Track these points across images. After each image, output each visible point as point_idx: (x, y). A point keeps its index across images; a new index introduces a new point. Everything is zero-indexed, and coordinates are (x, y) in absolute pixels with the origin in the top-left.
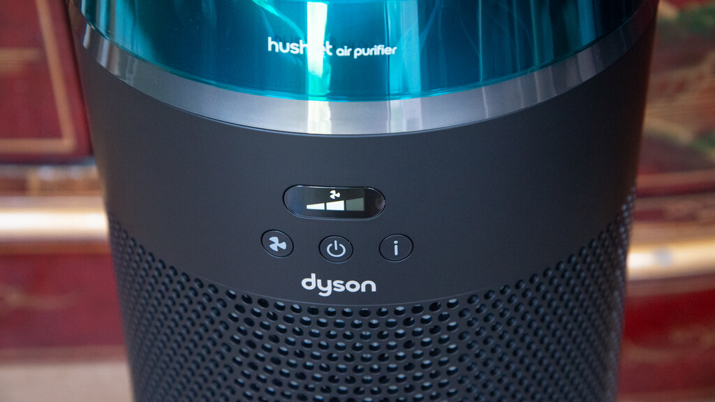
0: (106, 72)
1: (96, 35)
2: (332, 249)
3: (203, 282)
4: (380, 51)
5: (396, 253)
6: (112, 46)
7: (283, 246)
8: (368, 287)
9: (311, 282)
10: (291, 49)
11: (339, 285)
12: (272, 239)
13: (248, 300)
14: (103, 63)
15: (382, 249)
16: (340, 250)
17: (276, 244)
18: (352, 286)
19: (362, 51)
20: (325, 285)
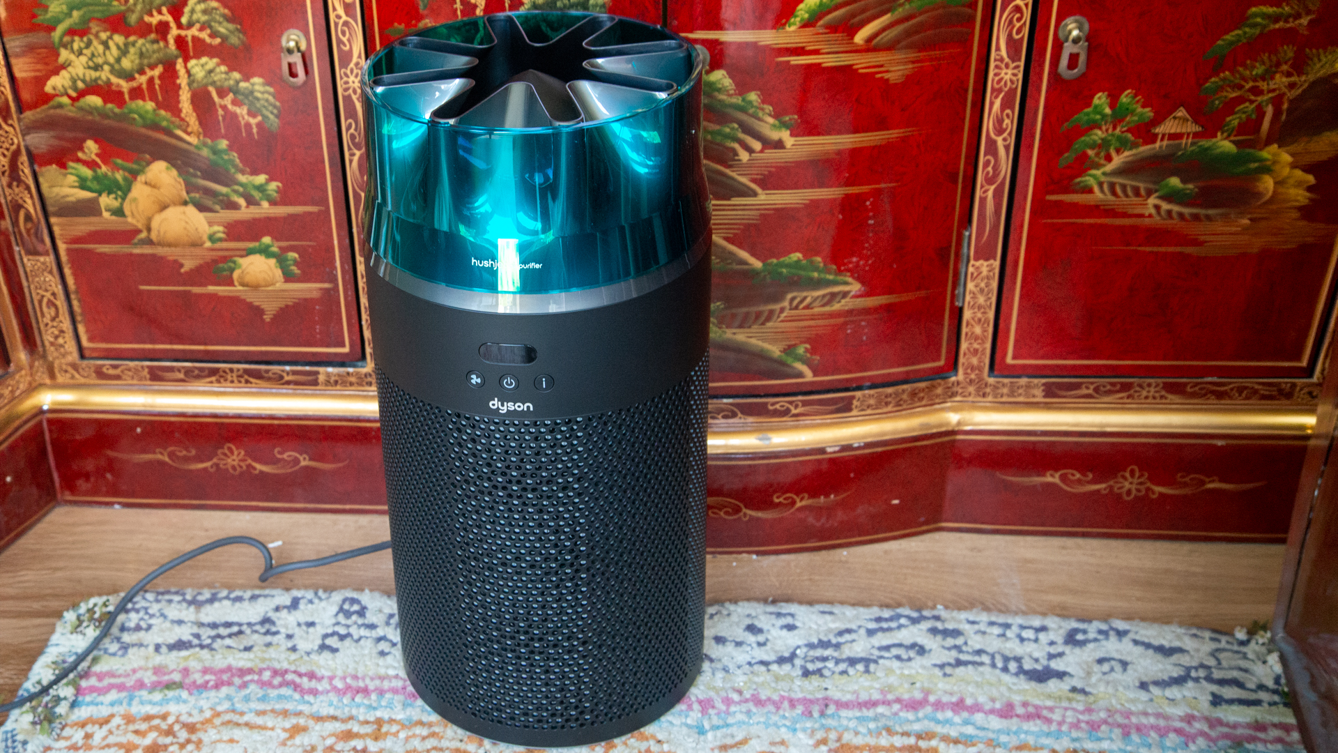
0: (383, 279)
5: (544, 387)
7: (479, 381)
8: (528, 407)
9: (494, 404)
10: (484, 264)
11: (511, 406)
13: (458, 416)
14: (381, 275)
15: (537, 383)
16: (511, 384)
17: (475, 380)
18: (519, 407)
20: (503, 405)
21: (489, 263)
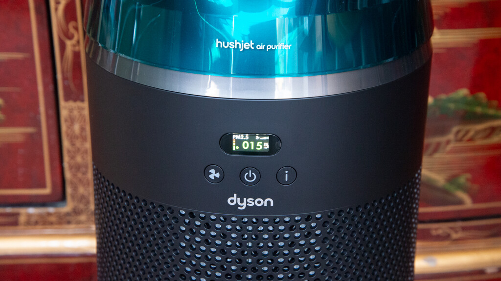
2: (248, 176)
4: (282, 47)
5: (286, 180)
7: (218, 175)
8: (269, 202)
9: (234, 200)
11: (250, 202)
12: (211, 171)
13: (193, 216)
15: (278, 176)
16: (253, 177)
17: (214, 174)
18: (259, 202)
19: (271, 47)
20: (242, 202)
21: (234, 44)
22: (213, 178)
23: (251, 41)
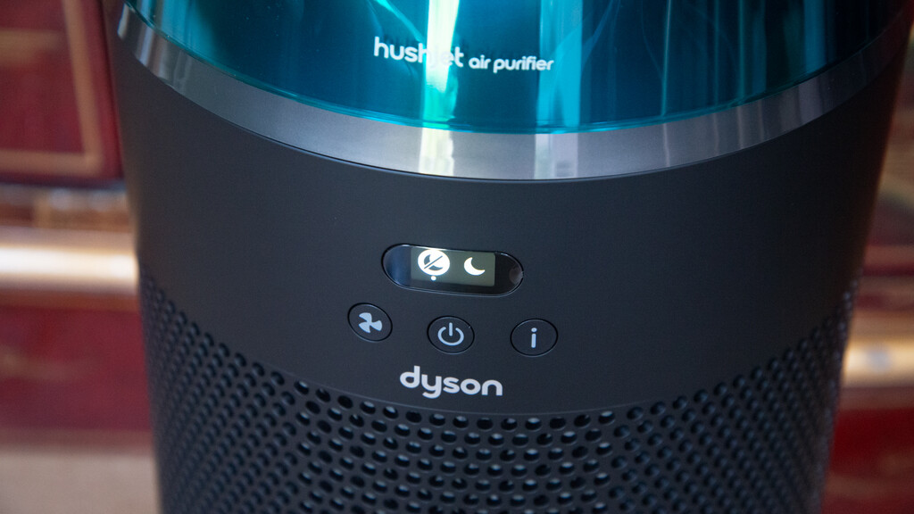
0: (147, 73)
1: (136, 20)
2: (445, 335)
3: (264, 367)
4: (531, 65)
5: (533, 345)
6: (158, 36)
7: (378, 326)
8: (492, 388)
9: (413, 378)
10: (405, 55)
11: (452, 385)
12: (363, 316)
13: (325, 396)
14: (144, 59)
15: (516, 339)
16: (456, 336)
17: (368, 323)
18: (470, 387)
19: (505, 64)
20: (432, 382)
21: (417, 54)
22: (368, 331)
23: (458, 49)
